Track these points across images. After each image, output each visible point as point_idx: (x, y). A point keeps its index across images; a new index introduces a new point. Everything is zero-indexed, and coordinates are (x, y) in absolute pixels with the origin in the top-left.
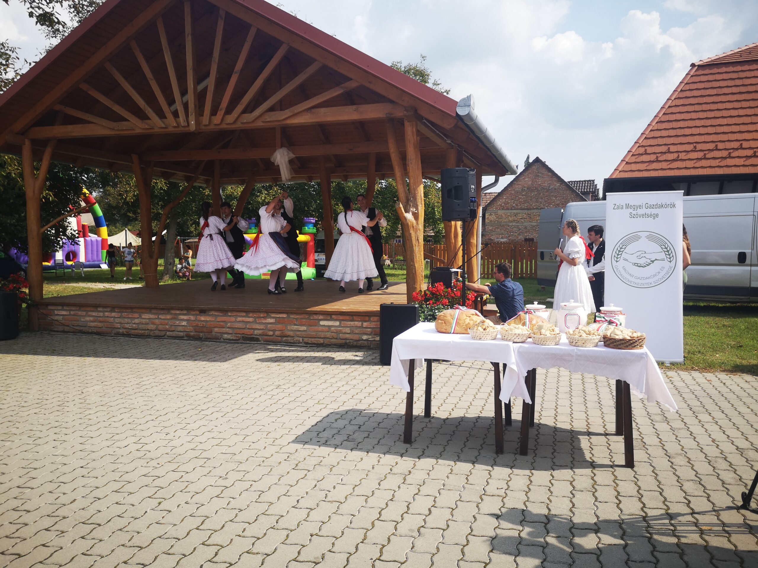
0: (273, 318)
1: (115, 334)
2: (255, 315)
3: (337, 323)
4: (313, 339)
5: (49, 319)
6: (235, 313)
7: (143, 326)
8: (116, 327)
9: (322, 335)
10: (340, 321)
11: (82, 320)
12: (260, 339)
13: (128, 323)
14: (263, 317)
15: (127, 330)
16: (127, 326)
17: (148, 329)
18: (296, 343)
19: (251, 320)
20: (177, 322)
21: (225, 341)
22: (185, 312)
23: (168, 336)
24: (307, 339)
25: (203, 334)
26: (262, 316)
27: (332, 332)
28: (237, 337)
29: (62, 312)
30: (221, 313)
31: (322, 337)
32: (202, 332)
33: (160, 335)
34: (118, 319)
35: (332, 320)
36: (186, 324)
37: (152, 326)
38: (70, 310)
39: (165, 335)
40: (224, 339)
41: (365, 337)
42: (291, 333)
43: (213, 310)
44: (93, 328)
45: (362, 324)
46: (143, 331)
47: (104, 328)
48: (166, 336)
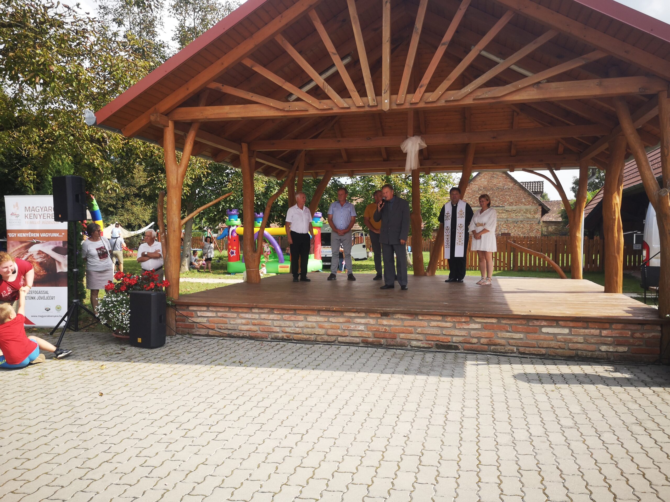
0: (479, 323)
1: (272, 339)
2: (454, 320)
3: (566, 331)
4: (532, 349)
5: (189, 321)
6: (428, 317)
7: (309, 330)
8: (274, 331)
9: (545, 344)
10: (570, 328)
11: (232, 322)
12: (460, 347)
13: (289, 327)
14: (464, 322)
15: (288, 334)
16: (288, 330)
17: (315, 334)
18: (508, 353)
19: (448, 325)
20: (352, 326)
21: (414, 348)
22: (363, 315)
23: (339, 342)
24: (524, 348)
25: (385, 340)
26: (463, 320)
27: (558, 341)
28: (429, 344)
29: (207, 313)
30: (409, 316)
31: (545, 346)
32: (383, 338)
33: (329, 340)
34: (278, 322)
35: (558, 326)
36: (363, 329)
37: (320, 330)
38: (217, 312)
39: (335, 341)
40: (411, 347)
41: (603, 348)
42: (502, 341)
43: (399, 313)
44: (245, 332)
45: (601, 332)
46: (308, 336)
47: (259, 332)
48: (337, 342)
